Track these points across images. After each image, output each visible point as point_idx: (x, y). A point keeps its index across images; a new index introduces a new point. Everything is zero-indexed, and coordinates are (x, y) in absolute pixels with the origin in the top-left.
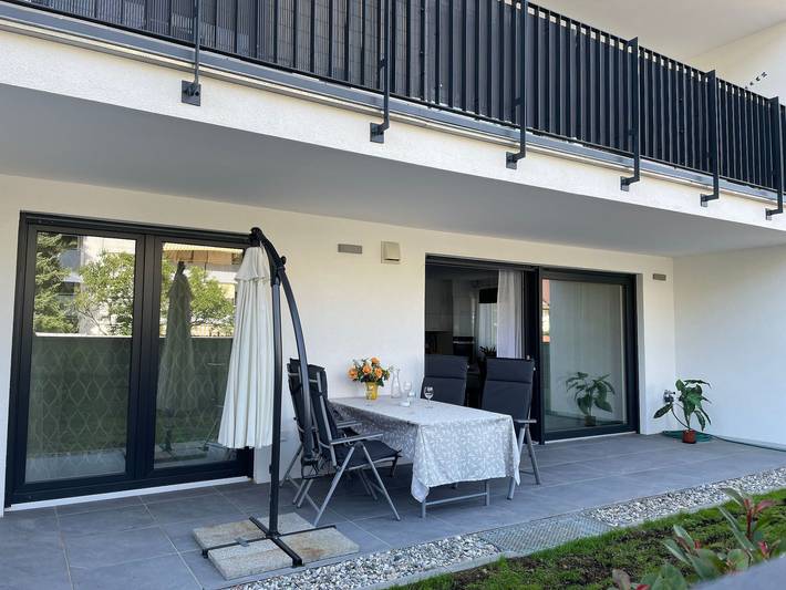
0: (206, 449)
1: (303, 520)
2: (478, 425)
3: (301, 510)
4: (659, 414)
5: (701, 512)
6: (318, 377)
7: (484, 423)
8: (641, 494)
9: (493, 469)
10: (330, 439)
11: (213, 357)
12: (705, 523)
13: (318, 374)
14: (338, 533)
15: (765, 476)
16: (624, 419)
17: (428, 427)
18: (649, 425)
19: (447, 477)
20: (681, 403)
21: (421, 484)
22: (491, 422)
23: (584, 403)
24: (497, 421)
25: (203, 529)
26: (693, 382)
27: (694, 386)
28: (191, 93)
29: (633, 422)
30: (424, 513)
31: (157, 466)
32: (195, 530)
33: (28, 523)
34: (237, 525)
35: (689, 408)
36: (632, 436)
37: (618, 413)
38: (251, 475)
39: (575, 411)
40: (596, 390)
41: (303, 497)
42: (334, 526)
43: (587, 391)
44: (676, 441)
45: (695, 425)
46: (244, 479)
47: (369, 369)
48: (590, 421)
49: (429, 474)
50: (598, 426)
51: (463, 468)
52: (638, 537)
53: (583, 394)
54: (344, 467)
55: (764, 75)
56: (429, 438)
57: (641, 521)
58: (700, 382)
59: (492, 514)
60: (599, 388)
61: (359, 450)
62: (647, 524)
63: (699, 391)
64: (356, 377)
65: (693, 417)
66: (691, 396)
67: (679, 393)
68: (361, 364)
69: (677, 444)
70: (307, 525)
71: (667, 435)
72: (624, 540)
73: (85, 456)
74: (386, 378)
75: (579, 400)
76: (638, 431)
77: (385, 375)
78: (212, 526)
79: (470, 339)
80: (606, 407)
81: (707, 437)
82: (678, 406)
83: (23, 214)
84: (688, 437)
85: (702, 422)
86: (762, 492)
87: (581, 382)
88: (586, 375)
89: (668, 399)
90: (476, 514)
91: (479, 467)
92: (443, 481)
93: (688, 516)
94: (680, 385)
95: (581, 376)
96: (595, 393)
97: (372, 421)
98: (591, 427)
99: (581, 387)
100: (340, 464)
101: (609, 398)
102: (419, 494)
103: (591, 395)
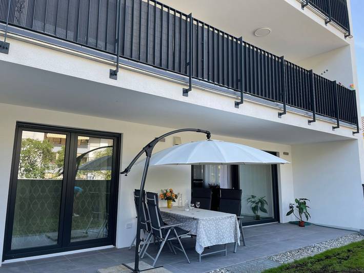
0: (87, 233)
1: (147, 264)
2: (223, 219)
3: (144, 260)
4: (288, 214)
5: (315, 256)
6: (155, 198)
7: (225, 218)
8: (289, 249)
9: (228, 239)
10: (160, 226)
11: (93, 189)
12: (319, 261)
13: (155, 196)
14: (165, 269)
15: (337, 240)
16: (273, 216)
17: (203, 220)
18: (284, 219)
19: (211, 243)
20: (298, 209)
21: (201, 246)
22: (228, 217)
23: (254, 209)
24: (230, 217)
25: (102, 269)
26: (303, 199)
27: (303, 201)
28: (113, 74)
29: (277, 218)
30: (200, 259)
31: (72, 241)
32: (99, 270)
33: (16, 269)
34: (118, 267)
35: (301, 211)
36: (277, 224)
37: (270, 214)
38: (114, 244)
39: (251, 213)
40: (260, 203)
41: (143, 254)
42: (162, 266)
43: (256, 204)
44: (296, 226)
45: (304, 219)
46: (112, 246)
47: (169, 194)
48: (258, 217)
49: (204, 242)
50: (261, 220)
51: (217, 239)
52: (293, 267)
53: (254, 205)
54: (166, 239)
55: (327, 70)
56: (203, 225)
57: (292, 260)
58: (306, 199)
59: (229, 259)
60: (261, 202)
61: (172, 231)
62: (296, 262)
63: (305, 203)
64: (163, 198)
65: (303, 215)
66: (302, 206)
67: (297, 204)
68: (165, 192)
69: (296, 227)
70: (149, 267)
71: (291, 223)
72: (288, 269)
73: (37, 237)
74: (176, 198)
75: (252, 208)
76: (279, 222)
77: (176, 197)
78: (106, 268)
79: (201, 180)
80: (265, 211)
81: (309, 224)
82: (296, 210)
83: (18, 123)
84: (301, 224)
85: (307, 217)
86: (338, 247)
87: (253, 200)
88: (255, 197)
89: (291, 207)
90: (222, 259)
91: (224, 238)
92: (209, 245)
93: (311, 258)
94: (297, 201)
95: (253, 197)
96: (260, 205)
97: (174, 218)
98: (258, 220)
99: (254, 202)
100: (164, 237)
101: (266, 207)
102: (199, 250)
103: (258, 205)
